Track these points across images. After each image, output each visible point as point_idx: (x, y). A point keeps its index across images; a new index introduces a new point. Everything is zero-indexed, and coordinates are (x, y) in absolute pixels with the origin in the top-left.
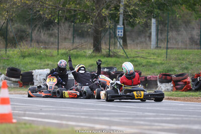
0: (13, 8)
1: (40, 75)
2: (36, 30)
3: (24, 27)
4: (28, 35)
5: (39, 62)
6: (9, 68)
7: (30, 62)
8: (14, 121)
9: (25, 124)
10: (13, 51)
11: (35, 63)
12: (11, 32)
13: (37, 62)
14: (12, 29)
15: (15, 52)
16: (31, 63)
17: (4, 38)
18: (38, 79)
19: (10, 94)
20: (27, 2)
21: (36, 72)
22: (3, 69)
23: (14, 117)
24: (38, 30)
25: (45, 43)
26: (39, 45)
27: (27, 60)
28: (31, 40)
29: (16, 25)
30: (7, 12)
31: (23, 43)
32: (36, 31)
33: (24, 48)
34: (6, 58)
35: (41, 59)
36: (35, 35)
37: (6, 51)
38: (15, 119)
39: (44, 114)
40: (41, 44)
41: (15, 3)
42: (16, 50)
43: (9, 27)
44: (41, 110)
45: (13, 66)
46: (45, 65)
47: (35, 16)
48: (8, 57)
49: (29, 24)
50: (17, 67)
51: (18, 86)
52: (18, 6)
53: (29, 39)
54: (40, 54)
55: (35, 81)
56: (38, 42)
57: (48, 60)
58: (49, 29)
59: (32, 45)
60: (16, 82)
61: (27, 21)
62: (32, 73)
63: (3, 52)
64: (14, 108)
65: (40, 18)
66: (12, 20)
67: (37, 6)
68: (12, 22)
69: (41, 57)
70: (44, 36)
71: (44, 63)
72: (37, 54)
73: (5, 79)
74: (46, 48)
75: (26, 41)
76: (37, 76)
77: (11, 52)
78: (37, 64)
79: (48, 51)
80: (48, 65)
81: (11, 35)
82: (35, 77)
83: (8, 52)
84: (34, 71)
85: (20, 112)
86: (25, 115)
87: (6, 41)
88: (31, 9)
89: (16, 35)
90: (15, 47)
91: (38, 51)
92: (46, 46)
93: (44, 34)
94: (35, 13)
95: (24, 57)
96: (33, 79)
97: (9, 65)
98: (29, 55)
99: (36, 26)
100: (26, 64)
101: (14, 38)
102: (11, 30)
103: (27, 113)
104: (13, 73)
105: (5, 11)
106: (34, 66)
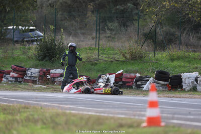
0: (162, 11)
1: (188, 78)
2: (185, 33)
3: (173, 30)
4: (177, 38)
5: (188, 65)
6: (158, 71)
7: (178, 65)
8: (163, 124)
9: (174, 127)
10: (162, 54)
11: (184, 67)
12: (160, 35)
13: (186, 65)
14: (161, 32)
15: (164, 55)
16: (180, 66)
17: (153, 41)
18: (187, 82)
19: (159, 97)
20: (176, 5)
21: (185, 76)
22: (152, 72)
23: (162, 120)
24: (187, 33)
25: (194, 46)
26: (188, 48)
27: (176, 63)
28: (180, 43)
29: (164, 28)
30: (156, 15)
31: (172, 46)
32: (184, 35)
33: (173, 51)
34: (155, 61)
35: (189, 62)
36: (183, 38)
37: (155, 54)
38: (163, 122)
39: (192, 117)
40: (189, 47)
41: (164, 7)
42: (165, 53)
43: (158, 30)
44: (190, 114)
45: (162, 69)
46: (194, 68)
47: (184, 19)
48: (157, 60)
49: (178, 27)
50: (166, 70)
51: (167, 89)
52: (167, 9)
53: (178, 42)
54: (189, 57)
55: (183, 84)
56: (187, 45)
57: (197, 63)
58: (198, 33)
59: (181, 49)
60: (164, 85)
61: (175, 24)
62: (181, 76)
63: (151, 55)
64: (163, 111)
65: (189, 21)
66: (161, 23)
67: (186, 9)
68: (161, 24)
69: (190, 60)
70: (192, 39)
71: (192, 66)
72: (186, 57)
73: (154, 82)
74: (195, 51)
75: (175, 44)
76: (185, 79)
77: (160, 55)
78: (186, 67)
79: (196, 54)
80: (197, 68)
81: (160, 38)
82: (183, 80)
83: (156, 55)
84: (182, 74)
85: (169, 115)
86: (173, 118)
87: (155, 44)
88: (179, 12)
89: (165, 38)
90: (164, 50)
91: (186, 54)
92: (195, 49)
93: (193, 37)
94: (184, 16)
95: (173, 60)
96: (182, 82)
97: (158, 68)
98: (178, 58)
99: (184, 29)
100: (175, 67)
101: (162, 41)
102: (159, 33)
103: (176, 116)
104: (161, 76)
105: (154, 14)
106: (183, 69)
